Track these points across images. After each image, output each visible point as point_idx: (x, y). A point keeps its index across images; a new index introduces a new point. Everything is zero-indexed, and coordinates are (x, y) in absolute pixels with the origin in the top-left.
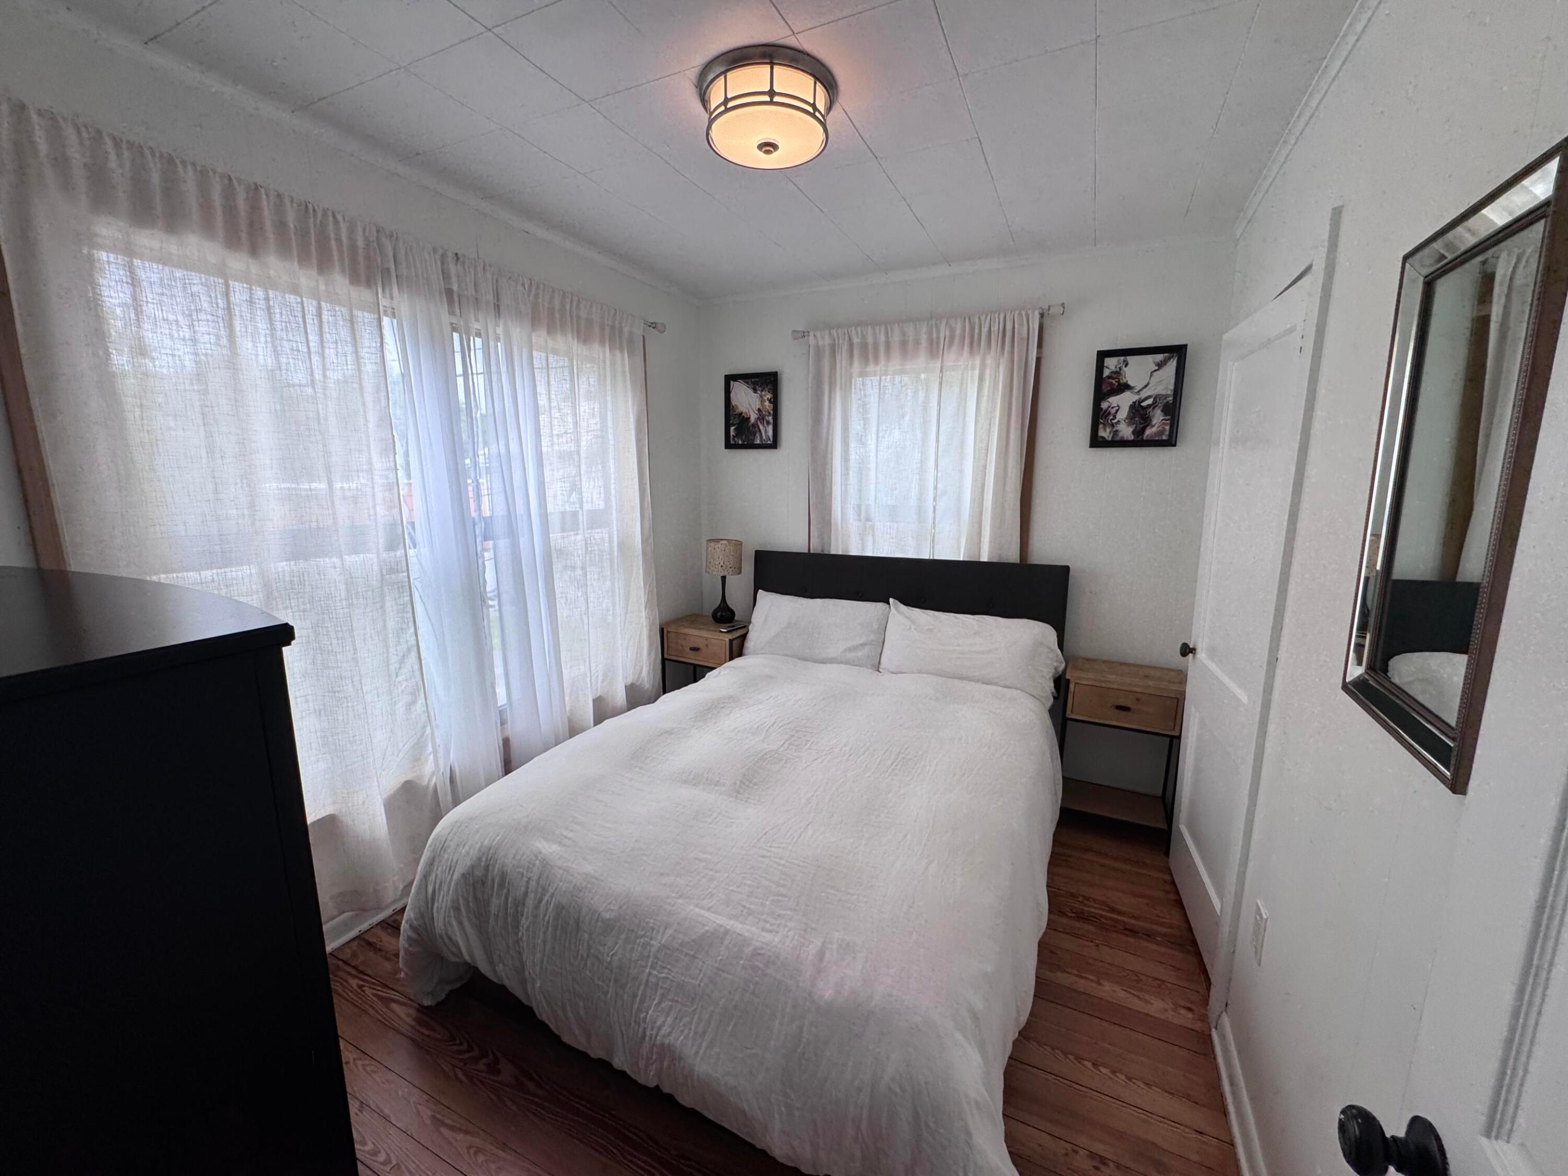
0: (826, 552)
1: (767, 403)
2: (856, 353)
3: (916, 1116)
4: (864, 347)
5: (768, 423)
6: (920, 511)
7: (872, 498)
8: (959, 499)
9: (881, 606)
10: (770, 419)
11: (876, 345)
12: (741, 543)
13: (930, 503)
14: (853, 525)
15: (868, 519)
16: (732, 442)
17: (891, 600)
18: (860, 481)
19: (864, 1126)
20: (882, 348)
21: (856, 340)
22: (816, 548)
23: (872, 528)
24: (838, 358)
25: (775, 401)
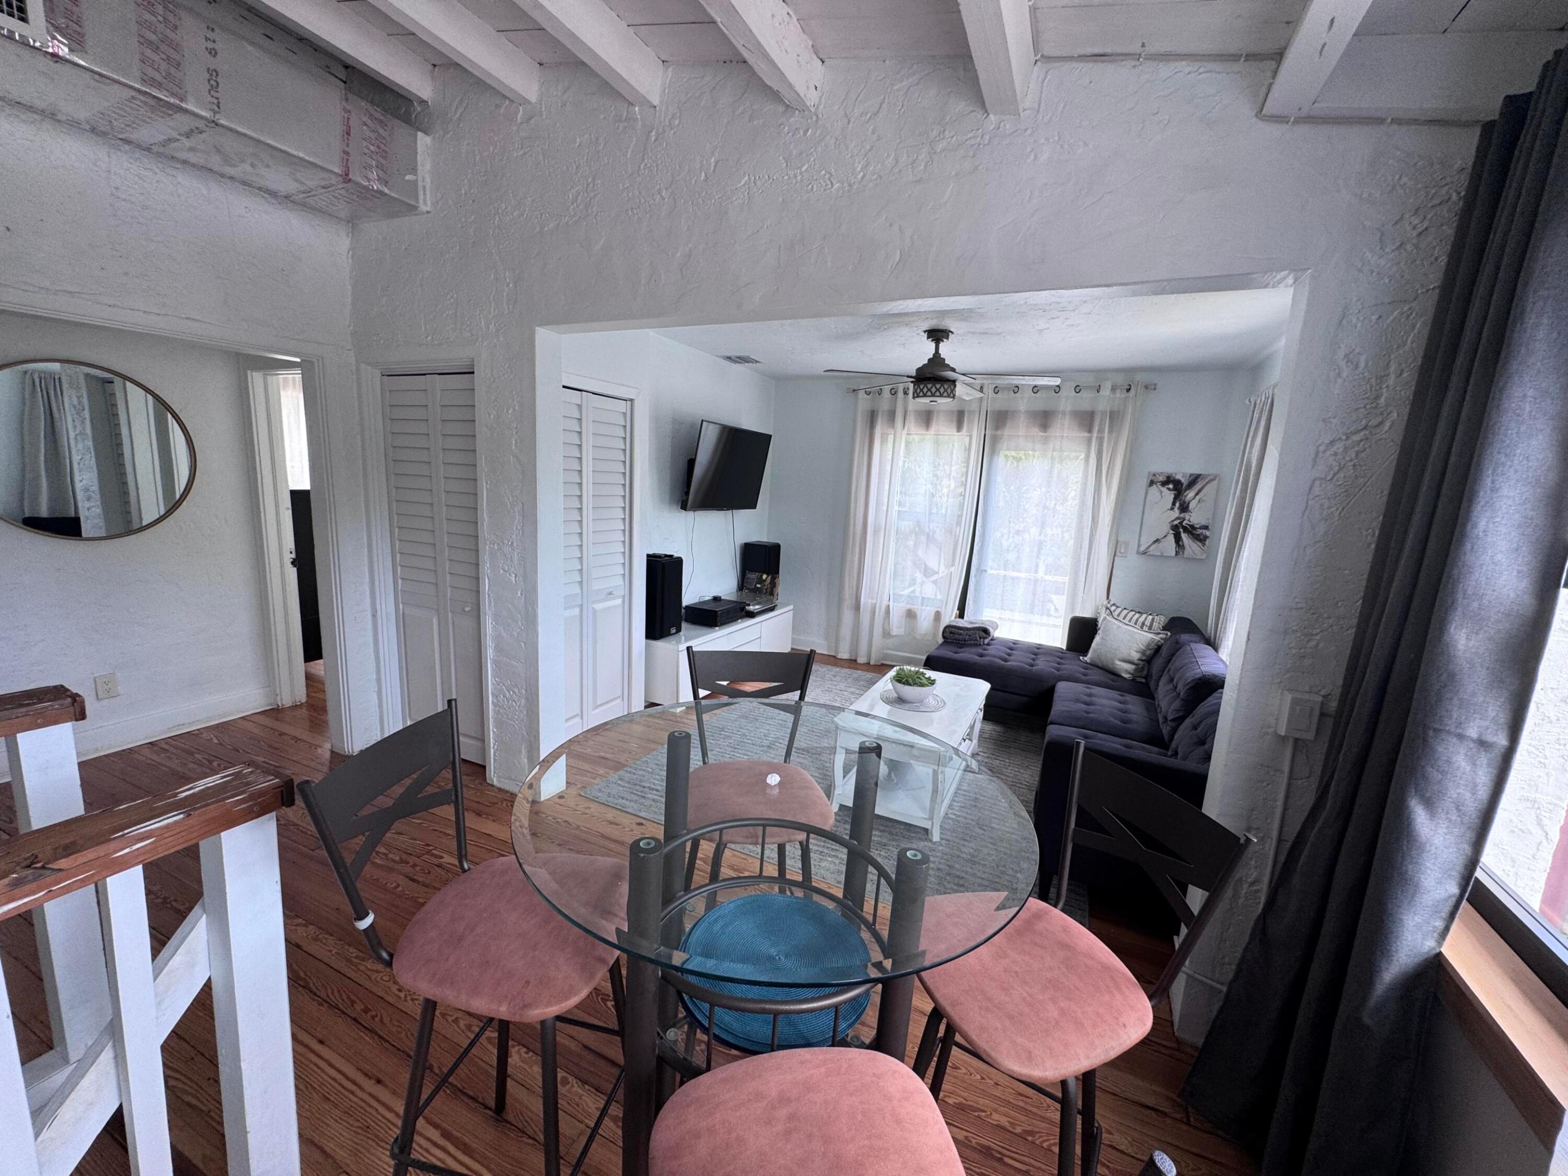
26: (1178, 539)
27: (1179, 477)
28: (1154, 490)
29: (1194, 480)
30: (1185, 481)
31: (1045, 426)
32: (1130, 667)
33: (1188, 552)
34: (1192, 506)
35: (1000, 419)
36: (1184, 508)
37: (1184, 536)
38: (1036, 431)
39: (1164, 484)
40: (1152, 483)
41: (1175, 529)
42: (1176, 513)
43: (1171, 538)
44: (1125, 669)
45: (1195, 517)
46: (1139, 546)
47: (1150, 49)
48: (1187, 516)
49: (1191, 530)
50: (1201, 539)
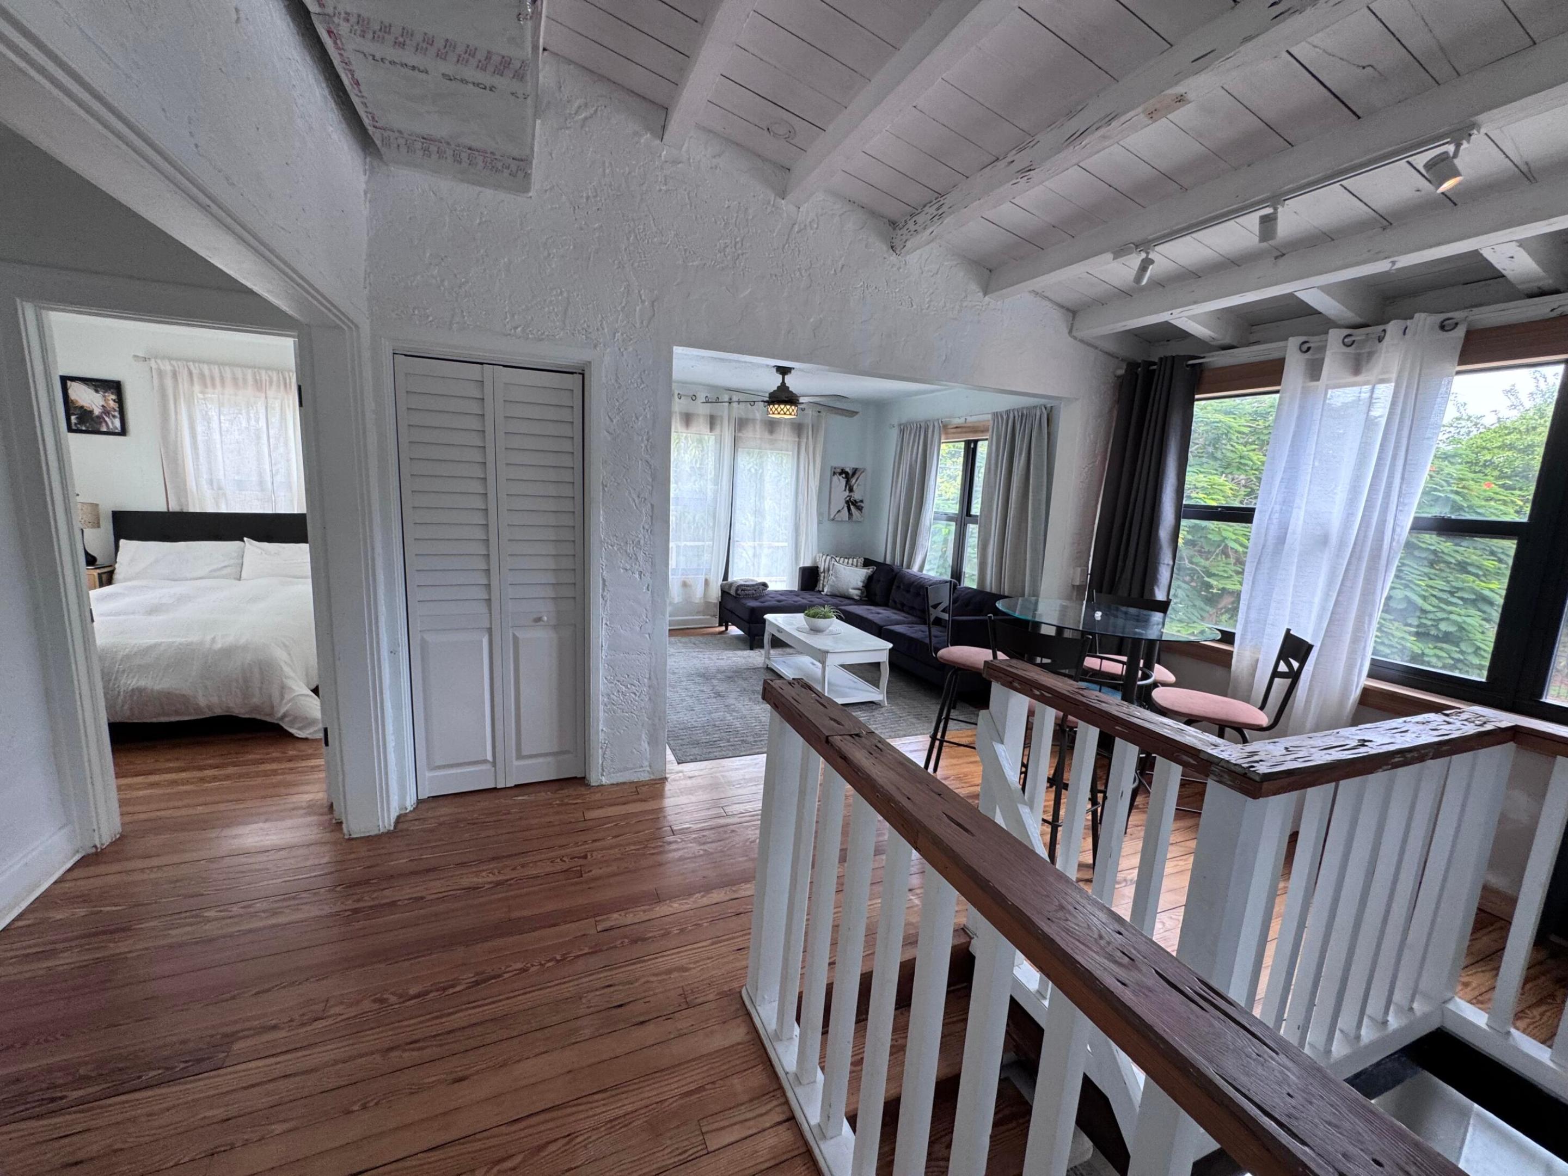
0: (185, 510)
1: (111, 403)
2: (195, 379)
3: (261, 669)
4: (202, 376)
5: (114, 416)
6: (261, 483)
7: (222, 473)
8: (289, 474)
9: (237, 544)
10: (117, 414)
11: (212, 379)
12: (97, 505)
13: (269, 479)
14: (208, 494)
15: (220, 488)
16: (74, 427)
17: (245, 539)
18: (209, 463)
19: (240, 681)
20: (218, 382)
21: (195, 372)
22: (174, 507)
23: (224, 494)
24: (180, 380)
25: (120, 401)
26: (849, 509)
27: (847, 470)
28: (836, 478)
29: (855, 471)
30: (850, 472)
31: (771, 431)
32: (857, 592)
33: (854, 517)
34: (855, 487)
35: (741, 424)
36: (851, 490)
37: (852, 507)
38: (767, 435)
39: (840, 474)
40: (834, 473)
41: (847, 502)
42: (847, 493)
43: (846, 509)
44: (855, 593)
45: (857, 496)
46: (829, 514)
47: (1045, 294)
48: (852, 494)
49: (855, 503)
50: (860, 509)
